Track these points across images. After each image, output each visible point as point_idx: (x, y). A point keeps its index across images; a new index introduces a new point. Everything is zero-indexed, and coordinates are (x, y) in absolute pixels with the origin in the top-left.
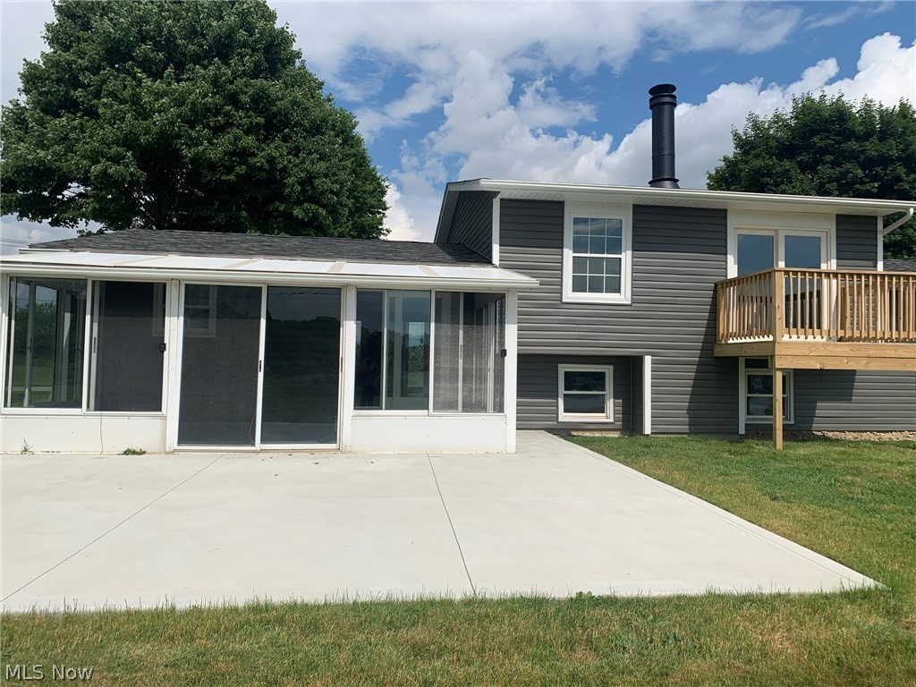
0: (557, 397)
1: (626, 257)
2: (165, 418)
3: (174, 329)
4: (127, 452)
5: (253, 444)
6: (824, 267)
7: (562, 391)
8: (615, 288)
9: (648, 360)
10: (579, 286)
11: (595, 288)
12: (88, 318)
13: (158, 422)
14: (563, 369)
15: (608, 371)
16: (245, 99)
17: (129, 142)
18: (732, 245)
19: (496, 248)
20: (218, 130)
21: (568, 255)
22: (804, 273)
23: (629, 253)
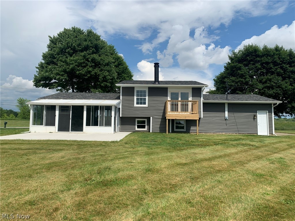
0: (135, 125)
1: (147, 98)
2: (56, 127)
3: (57, 113)
4: (50, 132)
5: (69, 131)
6: (189, 100)
7: (136, 124)
8: (145, 103)
9: (151, 118)
10: (137, 103)
11: (141, 104)
12: (44, 111)
14: (137, 120)
15: (146, 120)
16: (90, 60)
17: (65, 71)
18: (169, 94)
19: (121, 97)
21: (135, 98)
22: (186, 101)
23: (147, 97)
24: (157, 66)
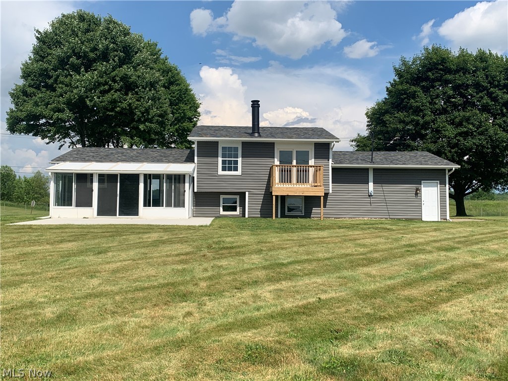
0: (220, 207)
1: (240, 160)
2: (93, 209)
3: (95, 186)
4: (84, 218)
5: (116, 216)
6: (310, 164)
7: (221, 204)
8: (236, 169)
9: (247, 193)
10: (224, 169)
11: (230, 169)
12: (73, 183)
13: (92, 210)
14: (222, 197)
15: (238, 197)
18: (277, 154)
19: (196, 158)
20: (104, 93)
21: (220, 160)
22: (303, 166)
23: (241, 158)
24: (256, 105)
